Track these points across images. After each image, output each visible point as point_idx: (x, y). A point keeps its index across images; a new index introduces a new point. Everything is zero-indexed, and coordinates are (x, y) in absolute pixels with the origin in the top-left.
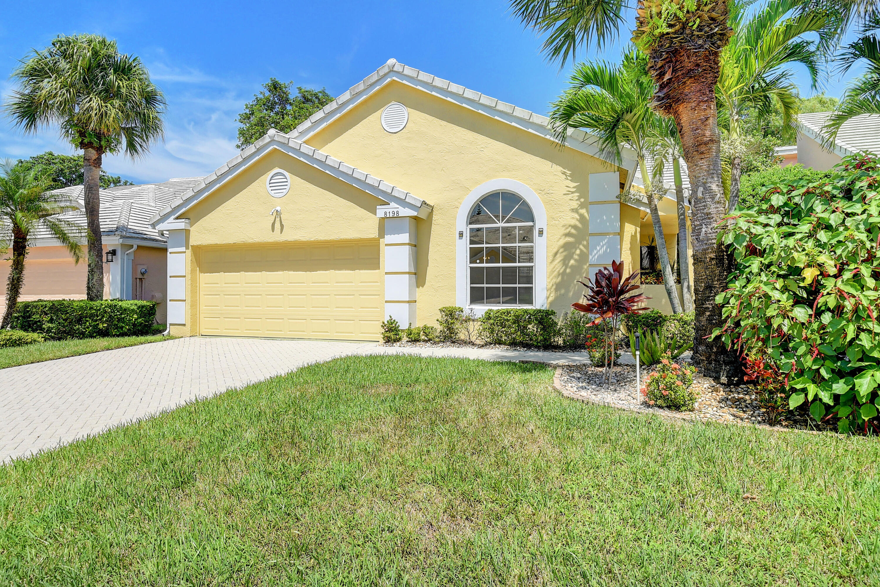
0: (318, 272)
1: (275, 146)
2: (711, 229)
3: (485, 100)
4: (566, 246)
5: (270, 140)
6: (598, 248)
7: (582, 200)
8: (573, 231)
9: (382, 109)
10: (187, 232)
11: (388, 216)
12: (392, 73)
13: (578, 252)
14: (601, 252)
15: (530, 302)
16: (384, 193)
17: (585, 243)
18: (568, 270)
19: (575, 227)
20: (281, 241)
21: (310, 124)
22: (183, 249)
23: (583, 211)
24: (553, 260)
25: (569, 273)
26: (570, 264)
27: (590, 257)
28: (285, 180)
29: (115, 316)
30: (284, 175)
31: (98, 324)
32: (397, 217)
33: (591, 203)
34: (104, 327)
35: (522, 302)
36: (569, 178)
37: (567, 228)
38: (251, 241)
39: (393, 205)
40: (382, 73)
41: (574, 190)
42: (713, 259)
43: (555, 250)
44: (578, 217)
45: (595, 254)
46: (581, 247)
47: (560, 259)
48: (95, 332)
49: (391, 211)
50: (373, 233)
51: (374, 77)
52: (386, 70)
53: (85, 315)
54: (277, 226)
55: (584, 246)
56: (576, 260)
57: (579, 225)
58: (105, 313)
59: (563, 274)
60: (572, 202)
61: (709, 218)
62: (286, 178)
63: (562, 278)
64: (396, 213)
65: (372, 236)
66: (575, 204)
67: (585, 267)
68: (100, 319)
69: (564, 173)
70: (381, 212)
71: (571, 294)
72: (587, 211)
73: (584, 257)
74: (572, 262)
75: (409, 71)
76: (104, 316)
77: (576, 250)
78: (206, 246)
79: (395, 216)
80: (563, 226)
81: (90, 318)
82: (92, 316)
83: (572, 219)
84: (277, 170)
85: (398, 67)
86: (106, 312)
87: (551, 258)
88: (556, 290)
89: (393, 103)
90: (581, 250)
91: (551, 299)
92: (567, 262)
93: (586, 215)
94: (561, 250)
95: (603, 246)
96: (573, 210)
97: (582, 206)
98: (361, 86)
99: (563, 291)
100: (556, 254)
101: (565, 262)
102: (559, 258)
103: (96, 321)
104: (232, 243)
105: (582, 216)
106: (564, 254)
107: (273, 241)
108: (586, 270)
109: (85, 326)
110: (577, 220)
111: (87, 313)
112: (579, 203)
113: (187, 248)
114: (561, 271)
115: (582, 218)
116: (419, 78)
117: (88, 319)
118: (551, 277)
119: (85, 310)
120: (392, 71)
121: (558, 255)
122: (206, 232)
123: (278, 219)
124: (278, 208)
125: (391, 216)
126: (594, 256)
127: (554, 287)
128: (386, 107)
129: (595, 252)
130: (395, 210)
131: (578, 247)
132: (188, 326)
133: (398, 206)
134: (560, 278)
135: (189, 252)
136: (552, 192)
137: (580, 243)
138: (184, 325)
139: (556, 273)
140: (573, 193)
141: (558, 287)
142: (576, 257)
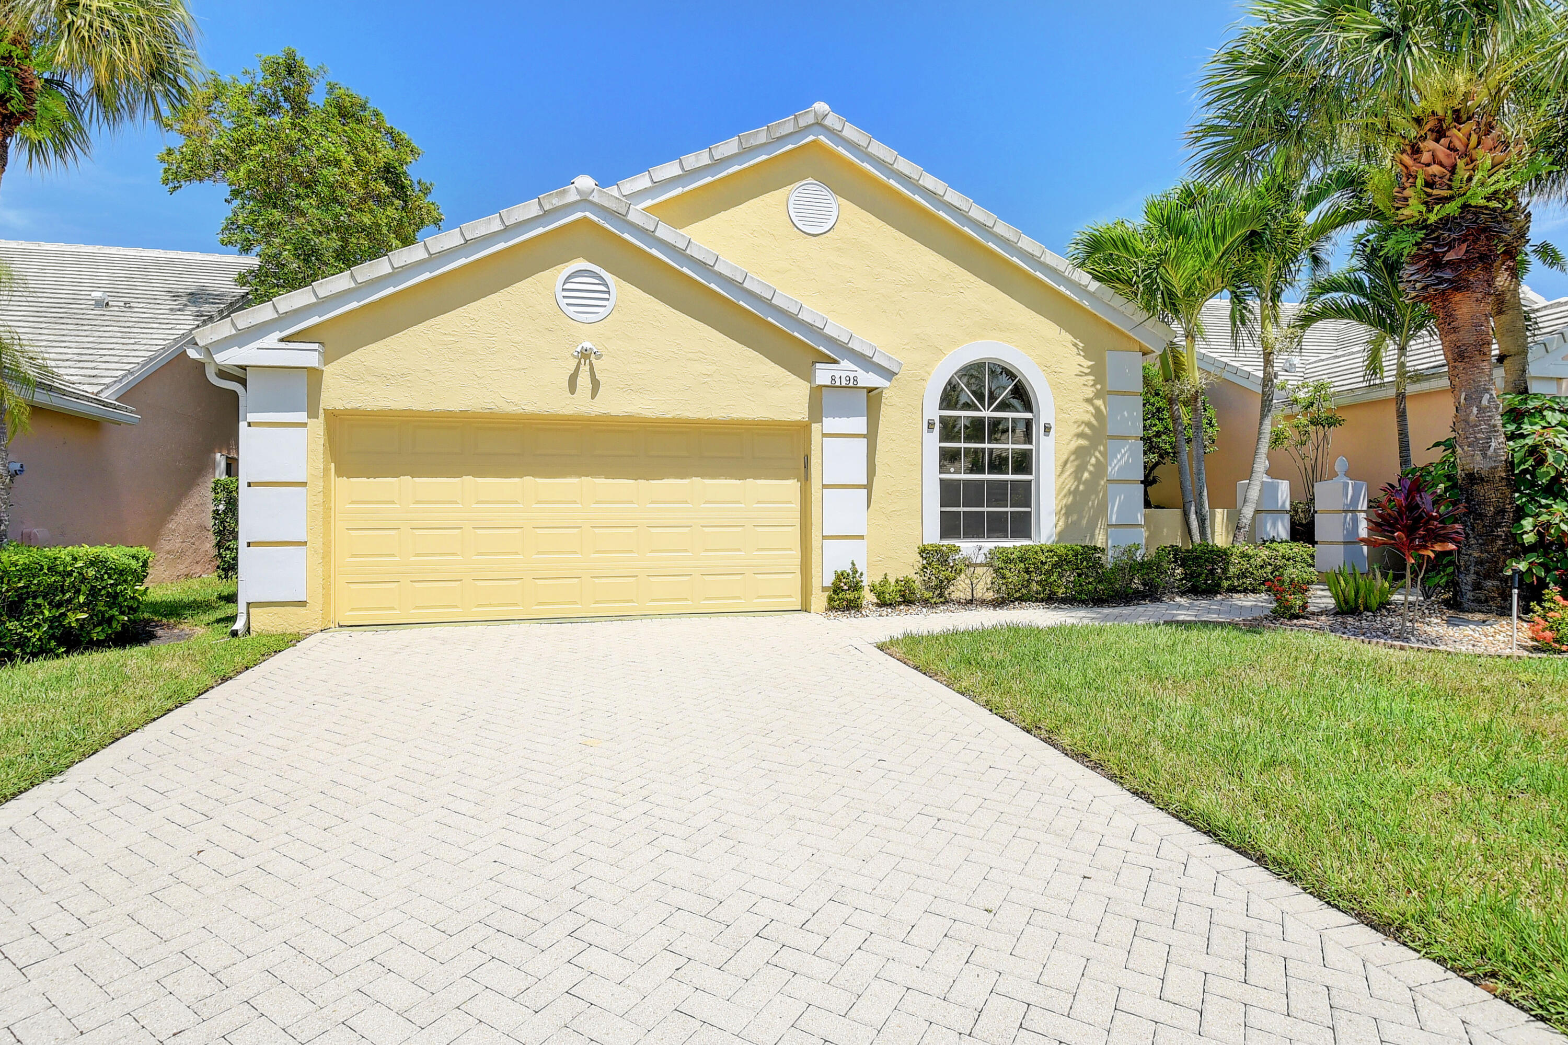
0: (665, 481)
1: (588, 214)
2: (1499, 444)
3: (977, 213)
4: (1080, 453)
5: (578, 198)
6: (1119, 457)
7: (1099, 387)
8: (1087, 430)
9: (790, 187)
10: (313, 376)
11: (838, 384)
12: (817, 128)
13: (1093, 460)
14: (1122, 462)
15: (1028, 535)
16: (831, 341)
17: (1102, 448)
18: (1081, 488)
19: (1089, 424)
20: (593, 414)
21: (649, 184)
22: (301, 417)
23: (1099, 403)
24: (1062, 472)
25: (1082, 491)
26: (1084, 478)
27: (1110, 469)
28: (605, 289)
29: (104, 588)
30: (601, 278)
31: (64, 615)
32: (852, 388)
33: (1110, 393)
34: (77, 620)
35: (1016, 534)
36: (1082, 353)
37: (1079, 426)
38: (511, 409)
39: (845, 364)
40: (802, 123)
41: (1088, 371)
42: (1503, 478)
43: (1065, 457)
44: (1094, 411)
45: (1115, 465)
46: (1097, 454)
47: (1072, 470)
48: (53, 637)
49: (844, 374)
50: (799, 412)
51: (787, 125)
52: (810, 119)
53: (33, 588)
54: (584, 380)
55: (1100, 452)
56: (1090, 473)
57: (1095, 422)
58: (81, 582)
59: (1074, 493)
60: (1085, 388)
61: (1495, 431)
62: (606, 285)
63: (1075, 497)
64: (852, 380)
65: (798, 418)
66: (1090, 392)
67: (1102, 483)
68: (69, 601)
69: (1075, 345)
70: (823, 375)
71: (1084, 522)
72: (1104, 403)
73: (1101, 468)
74: (1086, 475)
75: (851, 132)
76: (78, 592)
77: (1090, 458)
78: (372, 414)
79: (851, 384)
80: (1075, 422)
81: (44, 598)
82: (49, 592)
83: (1085, 413)
84: (580, 264)
85: (833, 121)
86: (83, 580)
87: (1059, 469)
88: (1067, 515)
89: (810, 180)
90: (1096, 458)
91: (1059, 529)
92: (1080, 476)
93: (1103, 407)
94: (1072, 458)
95: (1123, 456)
96: (1089, 401)
97: (1098, 395)
98: (761, 136)
99: (1075, 517)
100: (1066, 463)
101: (1077, 474)
102: (1070, 469)
103: (59, 605)
104: (457, 410)
105: (1097, 409)
106: (1076, 463)
107: (571, 412)
108: (1103, 486)
109: (31, 620)
110: (1092, 413)
111: (39, 584)
112: (1095, 391)
113: (313, 414)
114: (1072, 489)
115: (1098, 413)
116: (869, 149)
117: (39, 601)
118: (1060, 497)
119: (34, 576)
120: (819, 124)
121: (1068, 465)
122: (374, 379)
123: (585, 369)
124: (587, 345)
125: (843, 384)
126: (1114, 468)
127: (1063, 511)
128: (798, 184)
129: (1115, 461)
130: (852, 375)
131: (1094, 454)
132: (315, 605)
133: (856, 368)
134: (1071, 498)
135: (318, 426)
136: (1060, 370)
137: (1096, 449)
138: (302, 604)
139: (1065, 491)
140: (1086, 374)
141: (1069, 511)
142: (1091, 468)
